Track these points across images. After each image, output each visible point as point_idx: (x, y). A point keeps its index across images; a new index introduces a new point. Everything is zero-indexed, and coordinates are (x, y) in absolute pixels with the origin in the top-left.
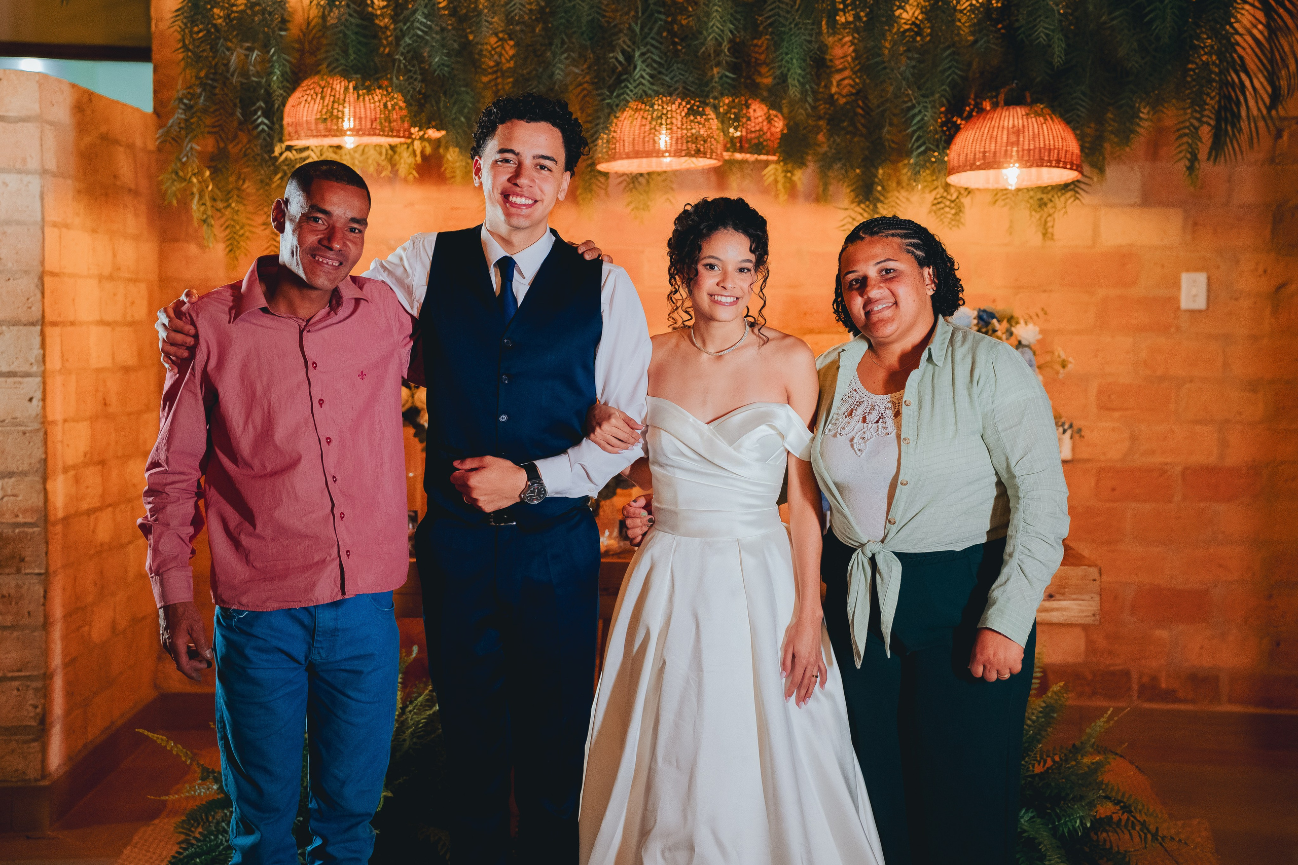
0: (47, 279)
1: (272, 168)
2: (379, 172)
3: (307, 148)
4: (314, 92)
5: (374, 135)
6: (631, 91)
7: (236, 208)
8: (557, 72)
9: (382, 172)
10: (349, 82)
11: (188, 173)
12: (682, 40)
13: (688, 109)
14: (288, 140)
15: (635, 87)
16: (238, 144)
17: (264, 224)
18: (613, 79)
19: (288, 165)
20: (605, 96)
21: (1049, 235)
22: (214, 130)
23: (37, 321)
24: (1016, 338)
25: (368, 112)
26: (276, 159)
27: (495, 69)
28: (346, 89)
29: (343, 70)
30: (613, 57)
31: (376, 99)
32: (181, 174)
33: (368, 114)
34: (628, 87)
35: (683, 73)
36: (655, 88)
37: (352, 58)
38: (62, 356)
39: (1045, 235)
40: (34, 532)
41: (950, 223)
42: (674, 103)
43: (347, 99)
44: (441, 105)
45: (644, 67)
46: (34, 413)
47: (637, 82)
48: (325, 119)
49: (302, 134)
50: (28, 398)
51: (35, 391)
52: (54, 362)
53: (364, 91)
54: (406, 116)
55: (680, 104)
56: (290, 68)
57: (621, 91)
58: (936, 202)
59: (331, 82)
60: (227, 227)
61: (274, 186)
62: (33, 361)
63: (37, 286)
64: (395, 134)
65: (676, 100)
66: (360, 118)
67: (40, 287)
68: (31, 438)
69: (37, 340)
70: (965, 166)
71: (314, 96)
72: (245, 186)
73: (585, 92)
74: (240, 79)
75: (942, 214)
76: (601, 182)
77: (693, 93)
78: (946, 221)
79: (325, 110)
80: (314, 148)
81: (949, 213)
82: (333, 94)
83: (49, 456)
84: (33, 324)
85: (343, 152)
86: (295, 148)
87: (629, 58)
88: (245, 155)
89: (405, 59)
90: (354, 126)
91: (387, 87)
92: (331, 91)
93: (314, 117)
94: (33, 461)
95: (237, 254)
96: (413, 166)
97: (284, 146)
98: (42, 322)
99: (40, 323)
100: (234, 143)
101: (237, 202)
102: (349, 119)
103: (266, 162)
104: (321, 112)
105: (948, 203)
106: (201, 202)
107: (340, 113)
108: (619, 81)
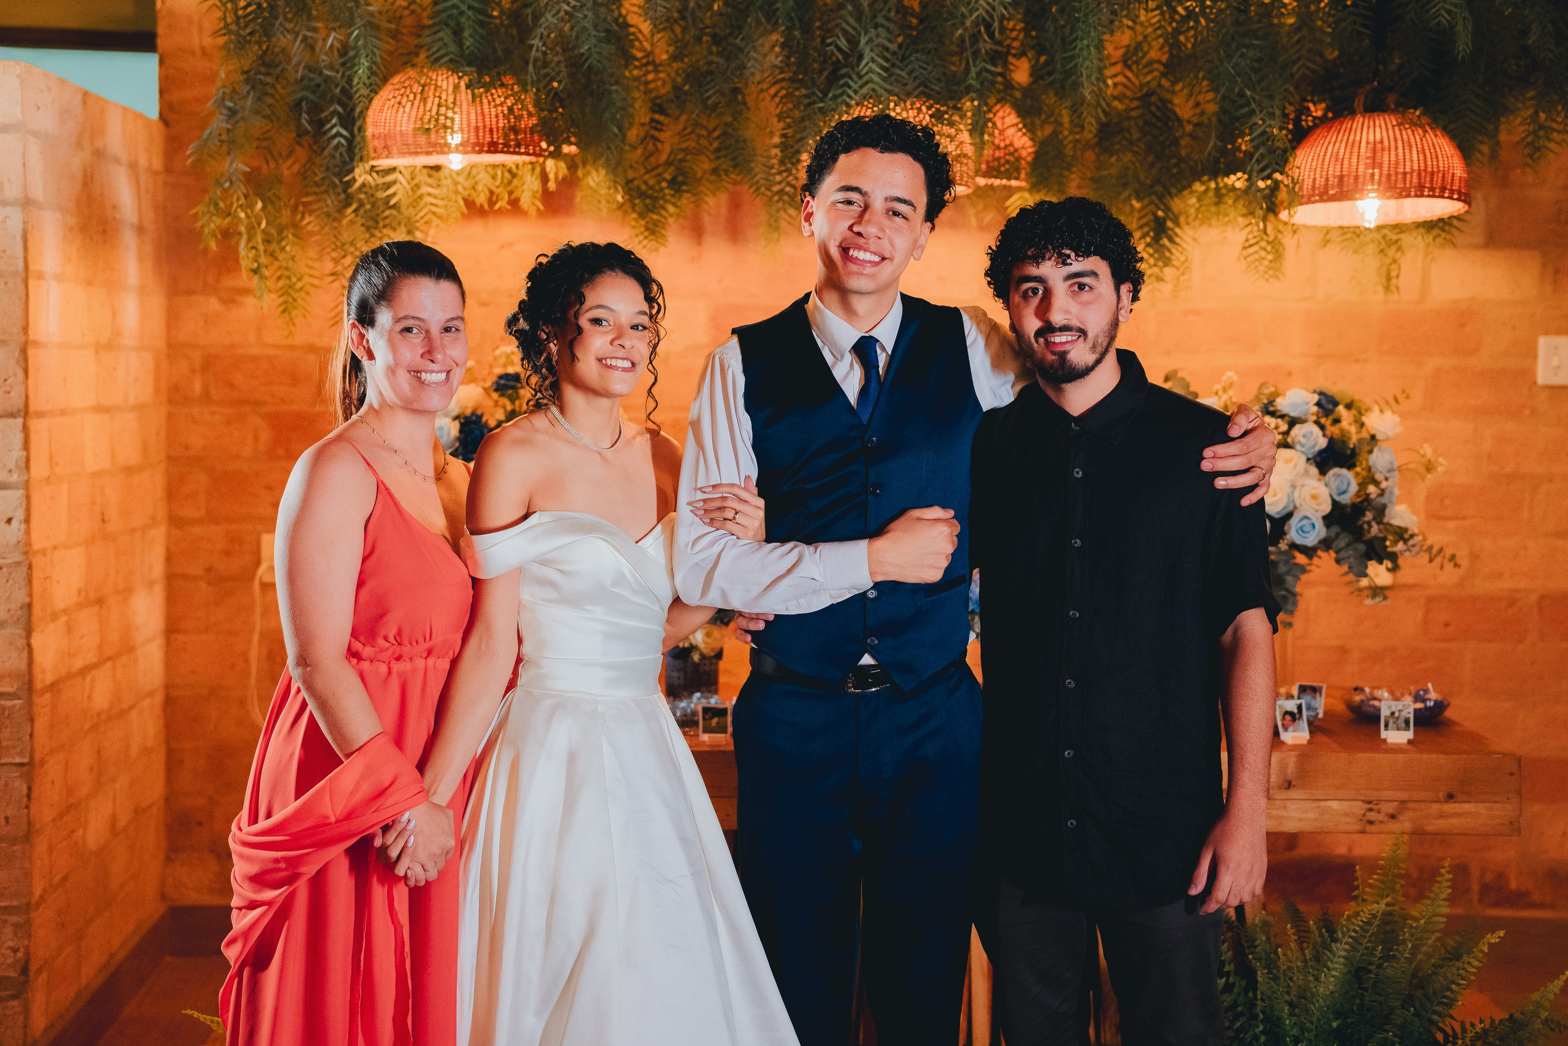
0: (31, 352)
1: (343, 196)
2: (491, 203)
3: (393, 170)
4: (411, 92)
5: (496, 152)
6: (856, 92)
7: (293, 253)
8: (750, 64)
9: (496, 203)
10: (460, 78)
11: (232, 204)
12: (921, 21)
13: (931, 116)
14: (374, 158)
15: (861, 87)
16: (294, 163)
17: (333, 274)
18: (826, 73)
19: (366, 193)
20: (815, 98)
21: (1393, 288)
22: (265, 144)
23: (19, 411)
24: (1368, 432)
25: (487, 119)
26: (349, 184)
27: (644, 61)
28: (456, 87)
29: (451, 60)
30: (830, 45)
31: (498, 102)
32: (222, 205)
33: (488, 123)
34: (850, 87)
35: (923, 65)
36: (888, 87)
37: (468, 44)
38: (51, 458)
39: (1387, 288)
40: (14, 706)
41: (1265, 273)
42: (912, 109)
43: (458, 103)
44: (587, 110)
45: (873, 55)
46: (14, 541)
47: (865, 79)
48: (428, 130)
49: (395, 151)
50: (6, 519)
51: (16, 508)
52: (39, 469)
53: (482, 90)
54: (534, 126)
55: (919, 110)
56: (381, 57)
57: (840, 91)
58: (1247, 244)
59: (434, 77)
60: (279, 278)
61: (345, 222)
62: (12, 466)
63: (18, 362)
64: (523, 150)
65: (913, 104)
66: (477, 128)
67: (22, 364)
68: (10, 574)
69: (20, 436)
70: (1313, 196)
71: (412, 97)
72: (305, 222)
73: (784, 92)
74: (306, 72)
75: (1257, 260)
76: (790, 216)
77: (939, 93)
78: (1262, 269)
79: (427, 117)
80: (403, 170)
81: (1263, 258)
82: (437, 94)
83: (35, 601)
84: (12, 415)
85: (441, 174)
86: (377, 169)
87: (853, 42)
88: (305, 178)
89: (544, 45)
90: (469, 139)
91: (513, 85)
92: (435, 90)
93: (412, 126)
94: (13, 606)
95: (294, 314)
96: (539, 195)
97: (368, 167)
98: (25, 412)
99: (22, 414)
100: (289, 163)
101: (294, 244)
102: (461, 129)
103: (335, 186)
104: (421, 119)
105: (1263, 244)
106: (250, 245)
107: (448, 121)
108: (834, 78)
